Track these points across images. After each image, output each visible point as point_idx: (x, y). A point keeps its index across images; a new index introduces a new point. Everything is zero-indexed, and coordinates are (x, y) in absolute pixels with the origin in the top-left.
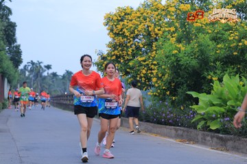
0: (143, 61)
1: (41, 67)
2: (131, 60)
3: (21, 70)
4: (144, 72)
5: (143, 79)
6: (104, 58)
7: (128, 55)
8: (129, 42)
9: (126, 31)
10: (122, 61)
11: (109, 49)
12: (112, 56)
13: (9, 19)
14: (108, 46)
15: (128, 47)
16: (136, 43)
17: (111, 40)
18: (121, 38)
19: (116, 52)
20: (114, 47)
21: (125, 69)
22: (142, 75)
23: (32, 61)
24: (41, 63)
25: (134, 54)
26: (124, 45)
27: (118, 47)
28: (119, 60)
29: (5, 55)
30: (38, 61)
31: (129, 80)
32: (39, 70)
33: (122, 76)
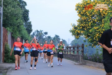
0: (97, 29)
1: (42, 33)
3: (32, 35)
4: (98, 35)
5: (97, 39)
6: (76, 28)
7: (89, 26)
8: (89, 19)
9: (87, 13)
10: (86, 29)
11: (78, 23)
12: (80, 27)
13: (25, 8)
14: (78, 21)
15: (88, 22)
16: (93, 19)
17: (79, 18)
18: (85, 17)
19: (82, 24)
20: (81, 21)
21: (87, 34)
22: (97, 37)
23: (37, 30)
24: (42, 31)
25: (92, 25)
26: (87, 21)
27: (83, 22)
28: (84, 29)
29: (23, 27)
30: (41, 30)
31: (90, 40)
32: (41, 35)
33: (85, 37)
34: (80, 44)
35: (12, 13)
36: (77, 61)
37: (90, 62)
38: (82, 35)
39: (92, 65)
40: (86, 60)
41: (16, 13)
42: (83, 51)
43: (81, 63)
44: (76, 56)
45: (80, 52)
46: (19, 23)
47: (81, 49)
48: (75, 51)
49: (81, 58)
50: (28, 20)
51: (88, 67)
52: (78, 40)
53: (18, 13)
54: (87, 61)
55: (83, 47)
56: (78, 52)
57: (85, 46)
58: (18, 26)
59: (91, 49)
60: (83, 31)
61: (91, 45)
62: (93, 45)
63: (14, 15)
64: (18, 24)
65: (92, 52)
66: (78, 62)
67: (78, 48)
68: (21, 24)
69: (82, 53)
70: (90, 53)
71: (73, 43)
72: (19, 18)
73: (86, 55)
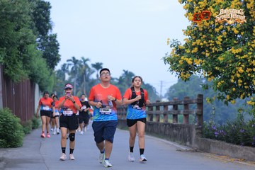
0: (238, 54)
1: (87, 66)
2: (220, 53)
3: (59, 71)
4: (241, 70)
5: (240, 81)
6: (180, 51)
7: (216, 45)
8: (217, 27)
9: (212, 10)
10: (207, 55)
11: (188, 37)
12: (192, 48)
14: (186, 33)
15: (216, 34)
16: (228, 28)
17: (189, 23)
18: (205, 20)
19: (198, 42)
20: (195, 34)
21: (213, 67)
22: (238, 75)
23: (74, 58)
24: (87, 60)
25: (225, 44)
26: (210, 31)
27: (201, 34)
28: (203, 53)
29: (36, 50)
30: (83, 58)
31: (219, 83)
32: (85, 71)
33: (208, 77)
34: (193, 95)
35: (3, 11)
36: (186, 141)
37: (221, 143)
38: (198, 70)
39: (227, 152)
40: (209, 140)
41: (16, 11)
42: (200, 116)
43: (195, 146)
44: (182, 127)
45: (192, 117)
46: (24, 38)
47: (194, 109)
48: (179, 113)
49: (197, 134)
50: (47, 32)
51: (216, 157)
52: (187, 85)
53: (21, 11)
54: (213, 141)
55: (200, 104)
56: (186, 116)
57: (206, 101)
58: (21, 48)
59: (222, 109)
60: (200, 60)
61: (224, 98)
62: (228, 97)
63: (9, 17)
64: (21, 42)
65: (226, 116)
66: (188, 143)
67: (186, 105)
68: (28, 40)
69: (199, 119)
70: (220, 119)
71: (173, 92)
72: (22, 23)
73: (210, 124)
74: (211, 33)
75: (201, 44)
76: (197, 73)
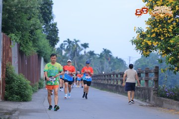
1: (77, 45)
2: (171, 37)
3: (58, 49)
6: (143, 36)
7: (169, 32)
8: (170, 19)
10: (162, 38)
11: (149, 26)
12: (152, 34)
14: (147, 23)
16: (177, 20)
17: (150, 16)
19: (156, 29)
20: (154, 24)
21: (166, 47)
23: (68, 39)
24: (78, 41)
25: (175, 31)
26: (164, 22)
27: (158, 24)
28: (159, 37)
29: (42, 34)
30: (75, 40)
31: (170, 59)
32: (76, 49)
33: (162, 54)
34: (152, 67)
35: (19, 6)
36: (146, 99)
37: (171, 100)
38: (156, 49)
39: (175, 107)
40: (162, 98)
41: (28, 6)
42: (156, 81)
43: (153, 102)
44: (143, 89)
45: (151, 82)
46: (34, 25)
47: (152, 76)
48: (141, 79)
49: (154, 94)
50: (50, 21)
51: (167, 110)
52: (147, 60)
53: (32, 6)
54: (165, 99)
55: (157, 73)
56: (147, 81)
57: (161, 71)
58: (32, 32)
59: (172, 77)
60: (157, 42)
61: (173, 69)
62: (176, 68)
63: (23, 10)
64: (32, 28)
65: (175, 82)
66: (147, 100)
67: (147, 74)
68: (37, 27)
69: (156, 83)
70: (170, 84)
71: (138, 64)
72: (33, 15)
73: (164, 87)
74: (165, 23)
75: (158, 31)
76: (155, 52)
